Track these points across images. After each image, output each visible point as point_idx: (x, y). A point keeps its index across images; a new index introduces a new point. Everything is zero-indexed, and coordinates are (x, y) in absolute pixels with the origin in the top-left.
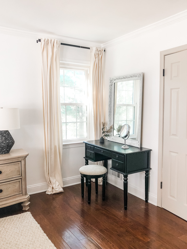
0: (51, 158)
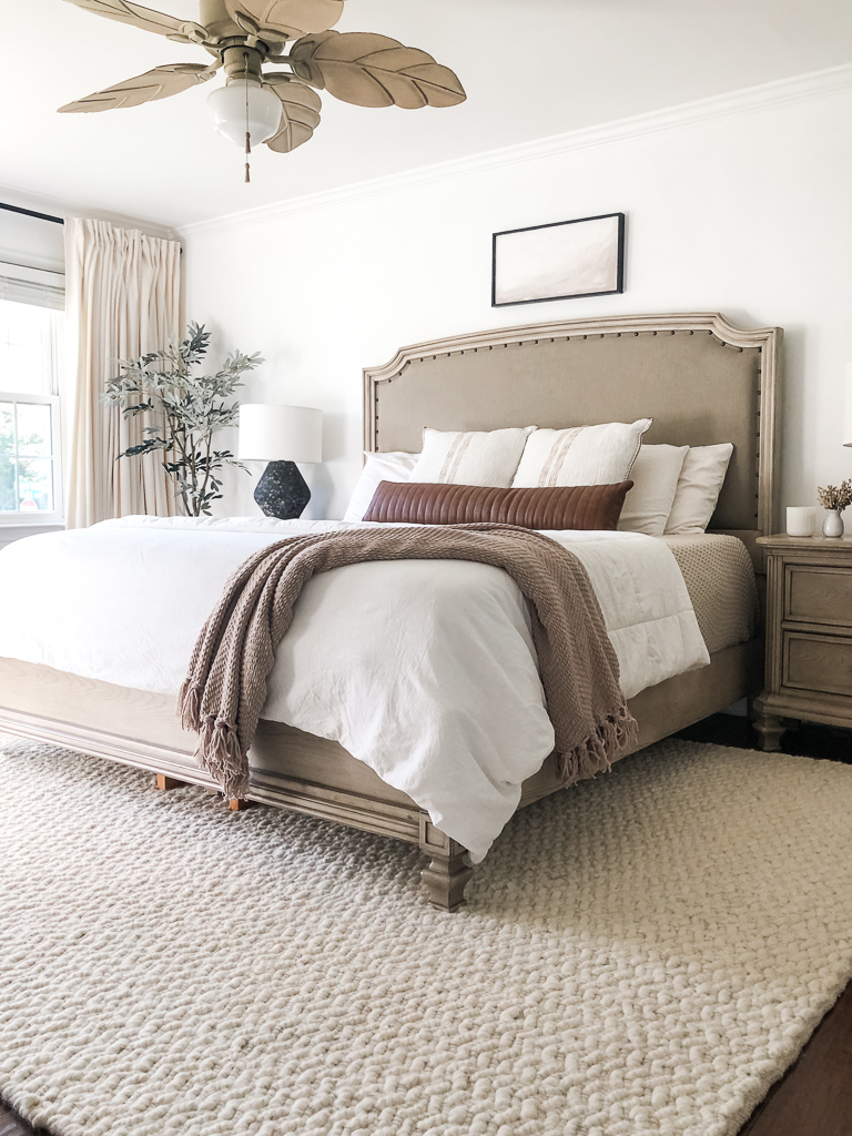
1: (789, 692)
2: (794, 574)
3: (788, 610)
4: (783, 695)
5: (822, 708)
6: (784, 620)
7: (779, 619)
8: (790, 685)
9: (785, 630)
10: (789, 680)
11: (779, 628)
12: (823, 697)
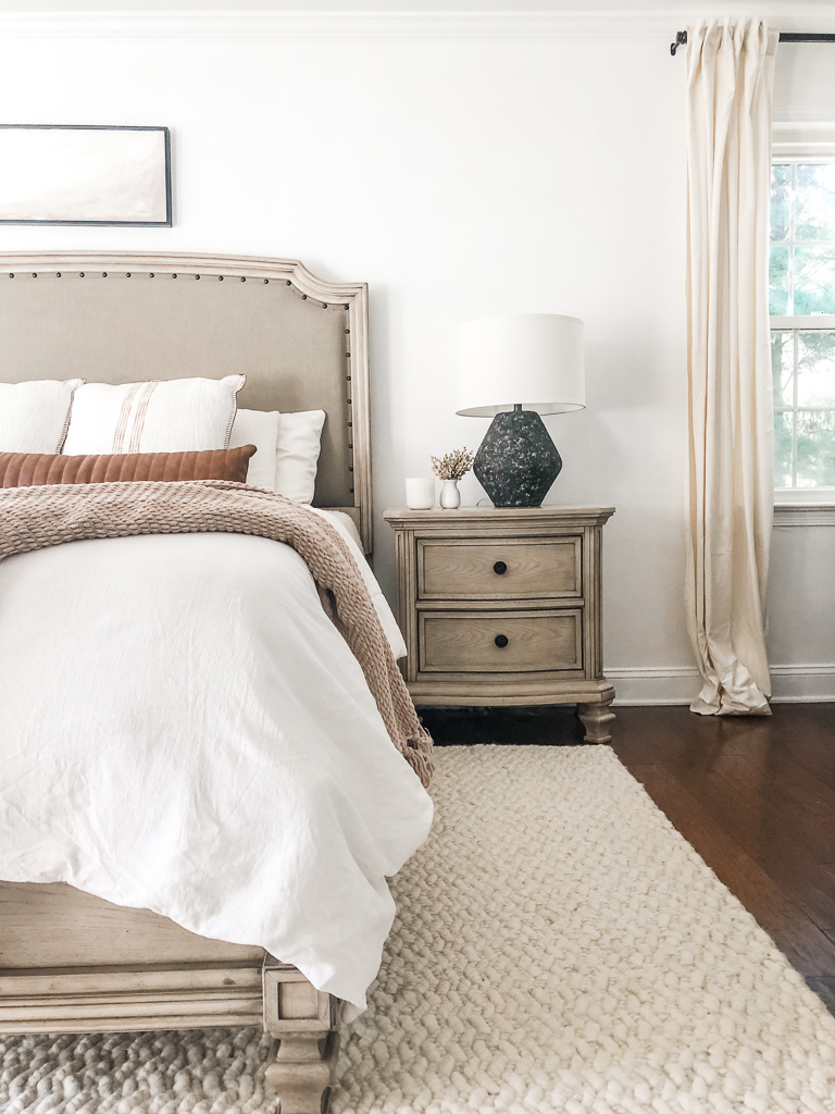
0: (715, 556)
1: (426, 677)
2: (427, 549)
3: (421, 587)
4: (421, 682)
5: (463, 689)
6: (418, 600)
7: (413, 600)
8: (428, 669)
9: (419, 611)
10: (426, 665)
11: (413, 609)
12: (465, 677)
